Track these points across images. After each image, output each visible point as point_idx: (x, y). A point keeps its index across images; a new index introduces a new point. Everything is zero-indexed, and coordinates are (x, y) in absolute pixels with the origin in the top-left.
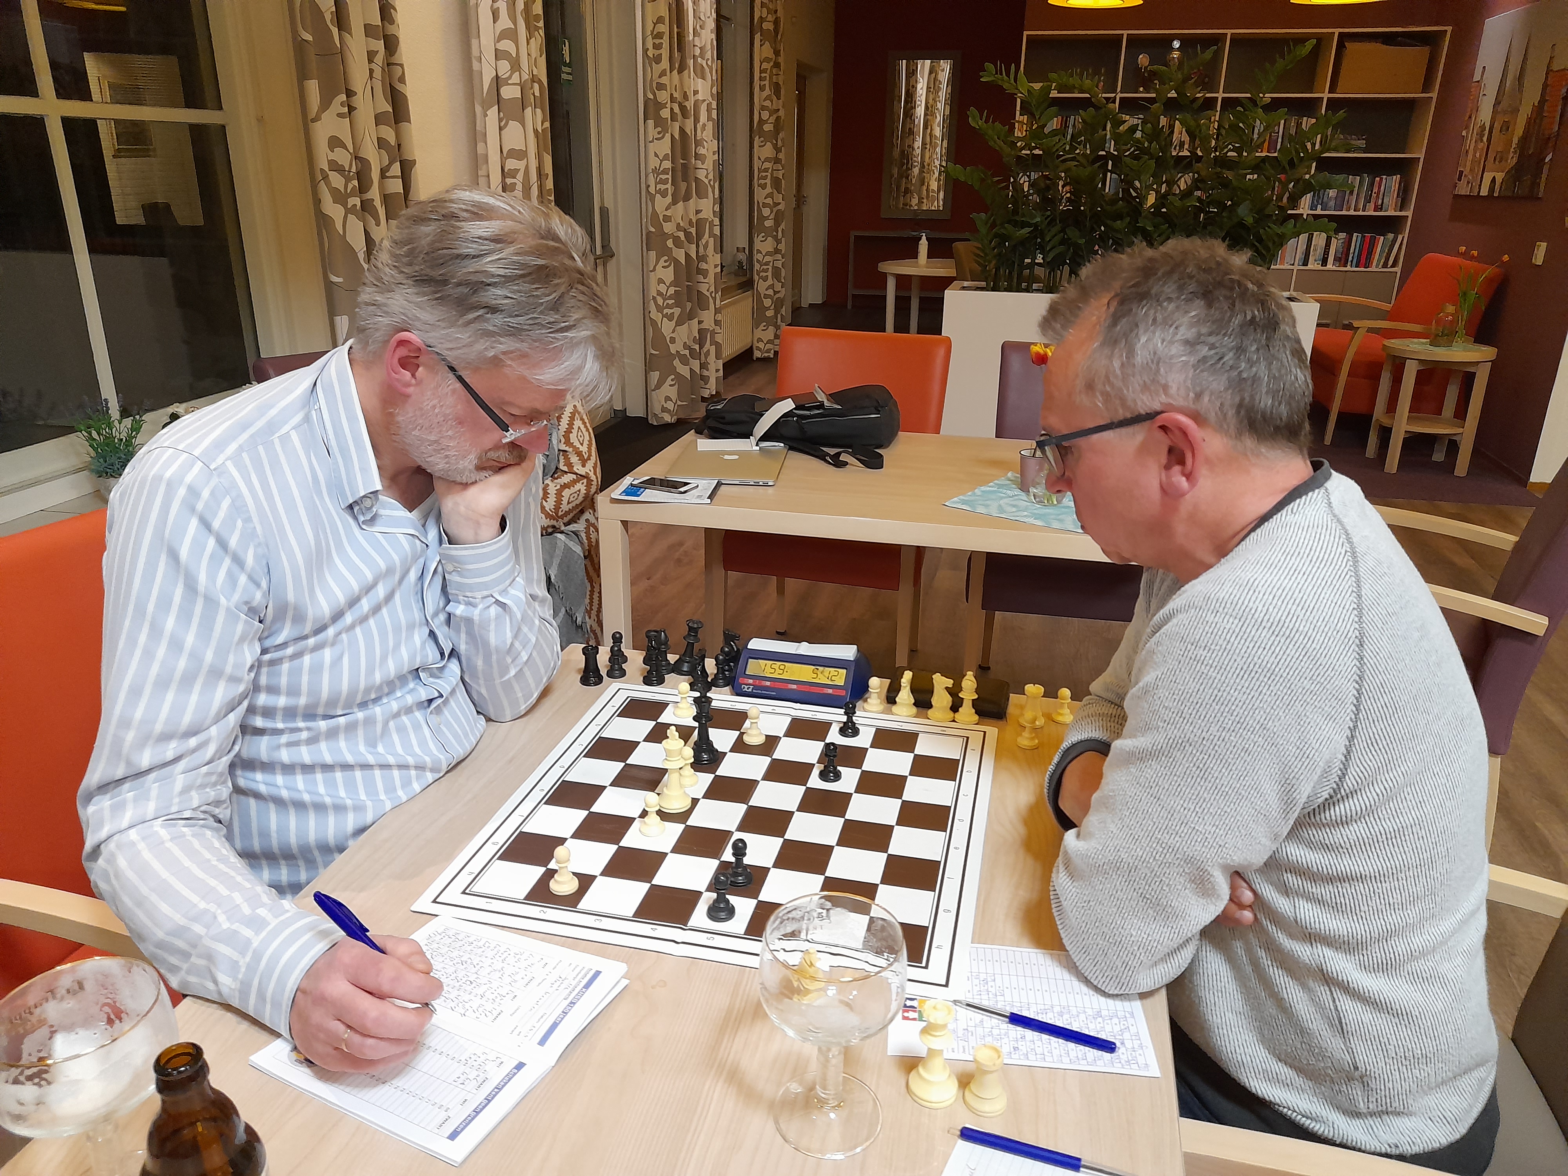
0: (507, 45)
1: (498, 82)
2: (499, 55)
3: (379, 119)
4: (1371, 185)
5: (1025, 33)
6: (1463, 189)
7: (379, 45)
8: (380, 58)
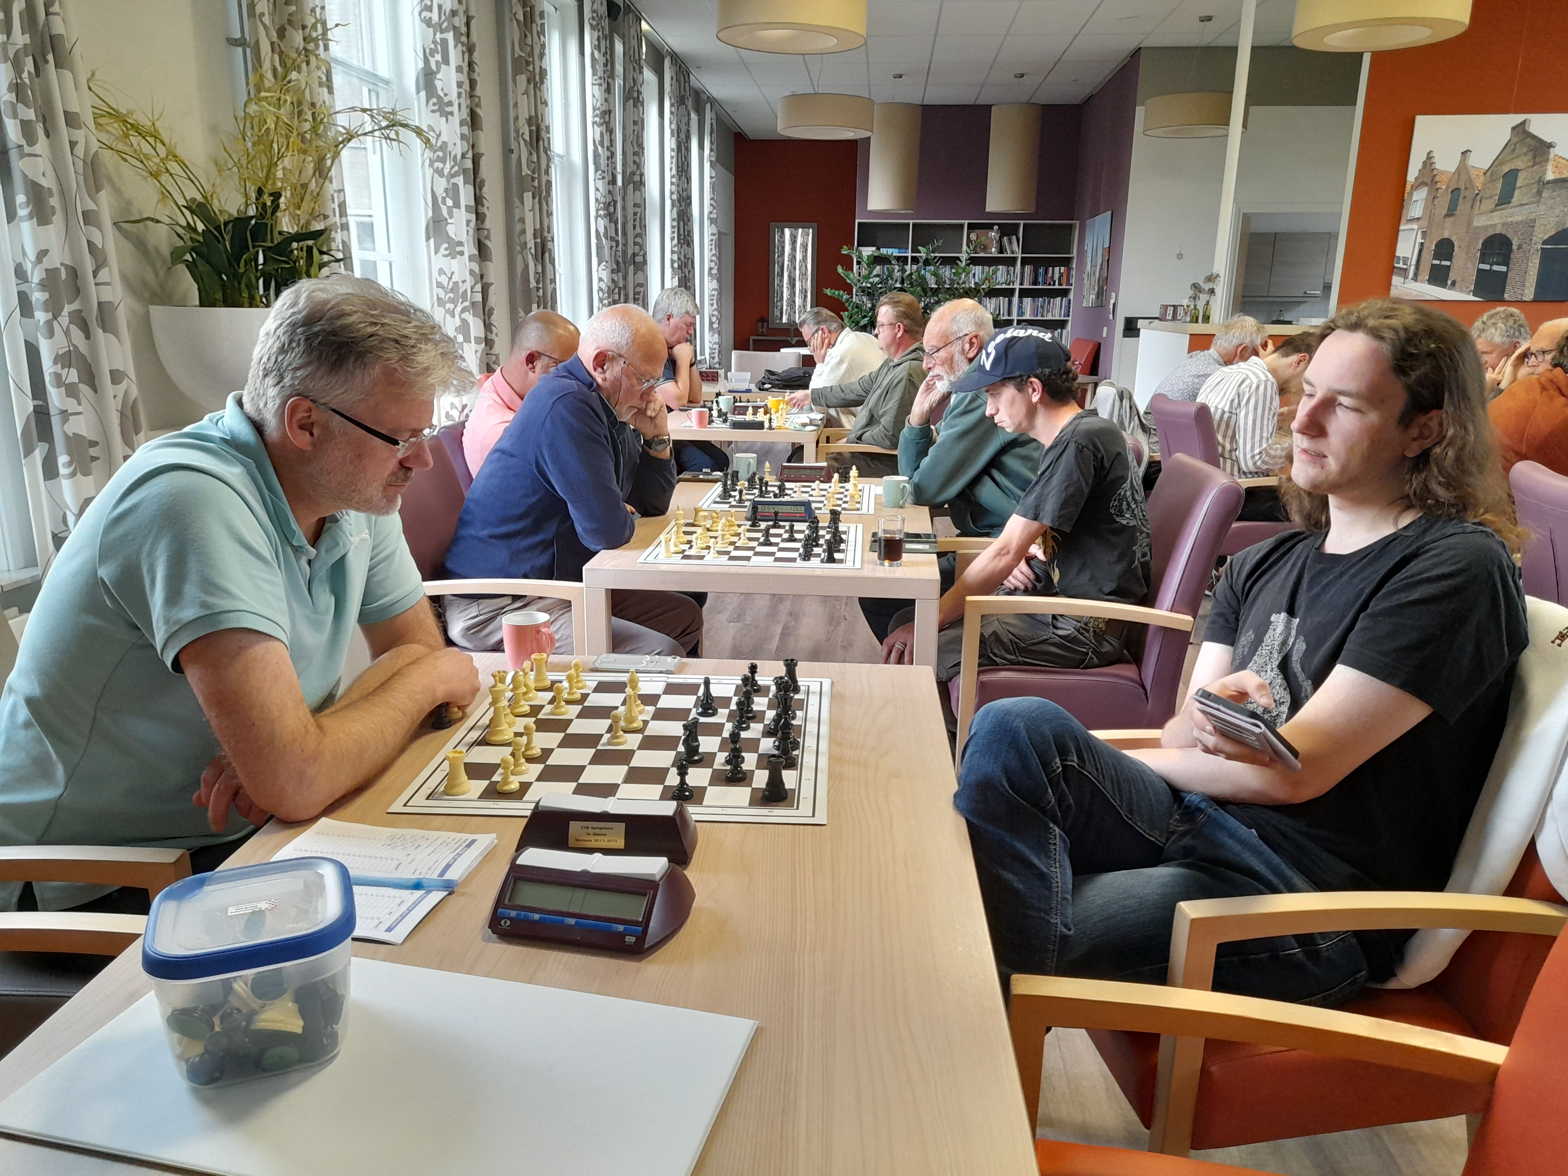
0: (638, 240)
1: (634, 255)
2: (635, 244)
3: (613, 271)
4: (1049, 303)
5: (857, 221)
6: (1084, 305)
7: (614, 244)
8: (614, 249)
